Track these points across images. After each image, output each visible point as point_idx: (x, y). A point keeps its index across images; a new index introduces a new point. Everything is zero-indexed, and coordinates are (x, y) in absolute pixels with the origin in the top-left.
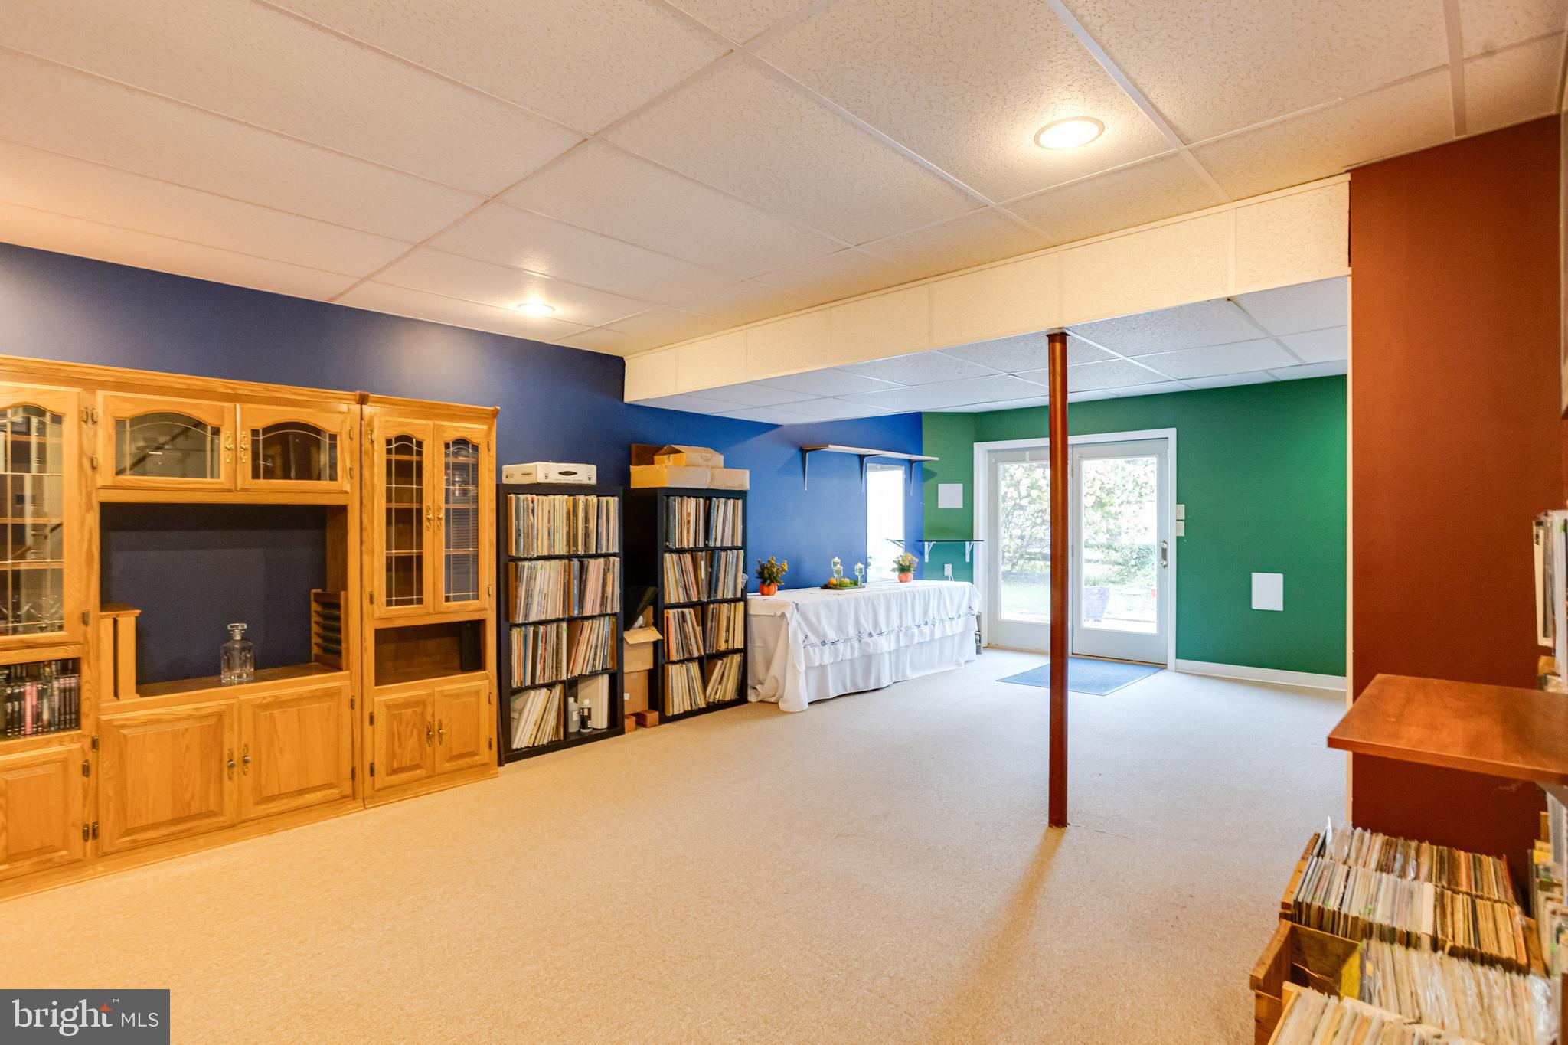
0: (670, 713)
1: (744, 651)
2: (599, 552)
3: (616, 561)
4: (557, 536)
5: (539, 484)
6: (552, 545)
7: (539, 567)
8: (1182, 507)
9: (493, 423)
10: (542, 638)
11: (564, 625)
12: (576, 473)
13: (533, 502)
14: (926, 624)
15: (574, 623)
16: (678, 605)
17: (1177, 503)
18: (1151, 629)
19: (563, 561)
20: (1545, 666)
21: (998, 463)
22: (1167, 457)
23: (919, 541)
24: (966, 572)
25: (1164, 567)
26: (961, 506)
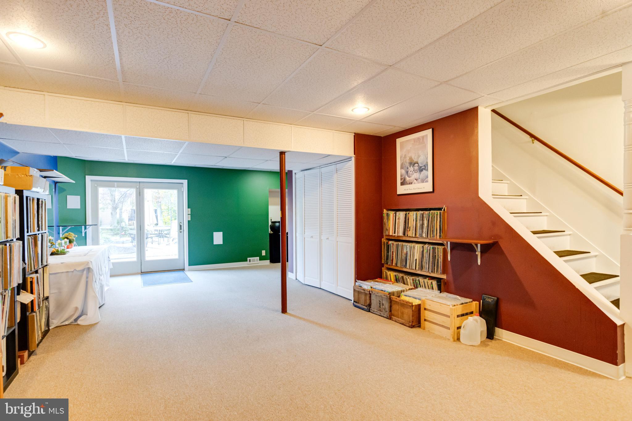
0: (31, 349)
1: (48, 298)
8: (190, 209)
17: (188, 208)
18: (176, 257)
20: (384, 240)
21: (98, 187)
22: (182, 191)
23: (58, 226)
24: (83, 241)
25: (181, 232)
26: (79, 208)
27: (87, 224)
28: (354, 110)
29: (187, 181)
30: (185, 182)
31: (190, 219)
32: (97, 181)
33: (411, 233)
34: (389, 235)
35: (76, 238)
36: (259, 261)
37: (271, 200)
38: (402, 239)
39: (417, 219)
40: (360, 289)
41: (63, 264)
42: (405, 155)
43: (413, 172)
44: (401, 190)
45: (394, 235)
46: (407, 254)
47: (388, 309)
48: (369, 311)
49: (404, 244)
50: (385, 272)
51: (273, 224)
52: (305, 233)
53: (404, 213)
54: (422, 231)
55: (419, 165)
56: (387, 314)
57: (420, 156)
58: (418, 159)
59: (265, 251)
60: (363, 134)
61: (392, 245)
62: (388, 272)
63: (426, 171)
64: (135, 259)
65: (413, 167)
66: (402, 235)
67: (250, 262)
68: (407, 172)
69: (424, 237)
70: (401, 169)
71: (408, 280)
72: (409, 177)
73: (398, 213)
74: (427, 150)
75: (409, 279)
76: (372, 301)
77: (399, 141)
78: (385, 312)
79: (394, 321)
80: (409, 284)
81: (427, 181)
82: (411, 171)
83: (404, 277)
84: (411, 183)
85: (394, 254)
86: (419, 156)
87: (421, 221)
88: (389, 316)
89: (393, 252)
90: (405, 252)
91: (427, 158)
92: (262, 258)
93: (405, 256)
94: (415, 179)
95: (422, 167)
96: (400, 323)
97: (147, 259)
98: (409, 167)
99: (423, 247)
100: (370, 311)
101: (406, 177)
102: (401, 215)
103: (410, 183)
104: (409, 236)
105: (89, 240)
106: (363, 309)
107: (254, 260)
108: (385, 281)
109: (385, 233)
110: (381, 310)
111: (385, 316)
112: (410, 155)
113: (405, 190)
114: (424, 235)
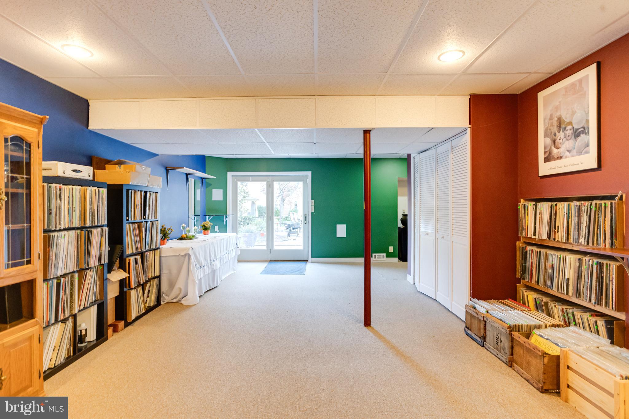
0: (129, 320)
1: (159, 277)
2: (98, 224)
3: (106, 229)
4: (74, 213)
5: (58, 177)
6: (70, 221)
7: (63, 236)
8: (313, 201)
9: (41, 128)
10: (63, 287)
11: (76, 275)
12: (81, 172)
13: (60, 190)
14: (227, 253)
15: (82, 272)
16: (133, 255)
17: (312, 200)
18: (301, 248)
19: (77, 231)
20: (519, 244)
21: (237, 181)
22: (307, 182)
23: (205, 215)
24: (224, 229)
25: (306, 223)
26: (222, 200)
27: (228, 214)
28: (441, 58)
29: (311, 172)
30: (310, 173)
31: (313, 211)
32: (237, 176)
33: (560, 236)
34: (527, 237)
35: (212, 226)
36: (385, 258)
37: (400, 190)
38: (547, 245)
39: (570, 214)
40: (472, 312)
41: (172, 248)
42: (551, 116)
43: (564, 139)
44: (545, 169)
45: (533, 237)
46: (553, 268)
47: (508, 351)
48: (483, 346)
49: (550, 252)
50: (521, 291)
51: (404, 217)
52: (420, 229)
53: (549, 204)
54: (579, 235)
55: (573, 128)
56: (505, 358)
57: (576, 112)
58: (572, 118)
59: (392, 247)
60: (486, 94)
61: (530, 252)
62: (526, 291)
63: (586, 134)
64: (265, 248)
65: (563, 132)
66: (546, 238)
67: (376, 258)
68: (554, 141)
69: (583, 243)
70: (545, 137)
71: (555, 310)
72: (558, 148)
73: (539, 205)
74: (588, 101)
75: (557, 309)
76: (488, 333)
77: (542, 95)
78: (504, 354)
79: (515, 371)
80: (556, 317)
81: (587, 152)
82: (560, 139)
83: (549, 304)
84: (561, 158)
85: (534, 266)
86: (573, 113)
87: (577, 218)
88: (509, 361)
89: (532, 263)
90: (551, 265)
91: (587, 114)
92: (389, 255)
93: (550, 271)
94: (568, 151)
95: (578, 129)
96: (525, 379)
97: (276, 248)
98: (557, 133)
99: (579, 259)
100: (485, 345)
101: (553, 148)
102: (545, 207)
103: (558, 158)
104: (556, 240)
105: (229, 228)
106: (475, 341)
107: (380, 257)
108: (520, 305)
109: (522, 234)
110: (499, 349)
111: (503, 359)
112: (558, 114)
113: (550, 169)
114: (582, 241)
